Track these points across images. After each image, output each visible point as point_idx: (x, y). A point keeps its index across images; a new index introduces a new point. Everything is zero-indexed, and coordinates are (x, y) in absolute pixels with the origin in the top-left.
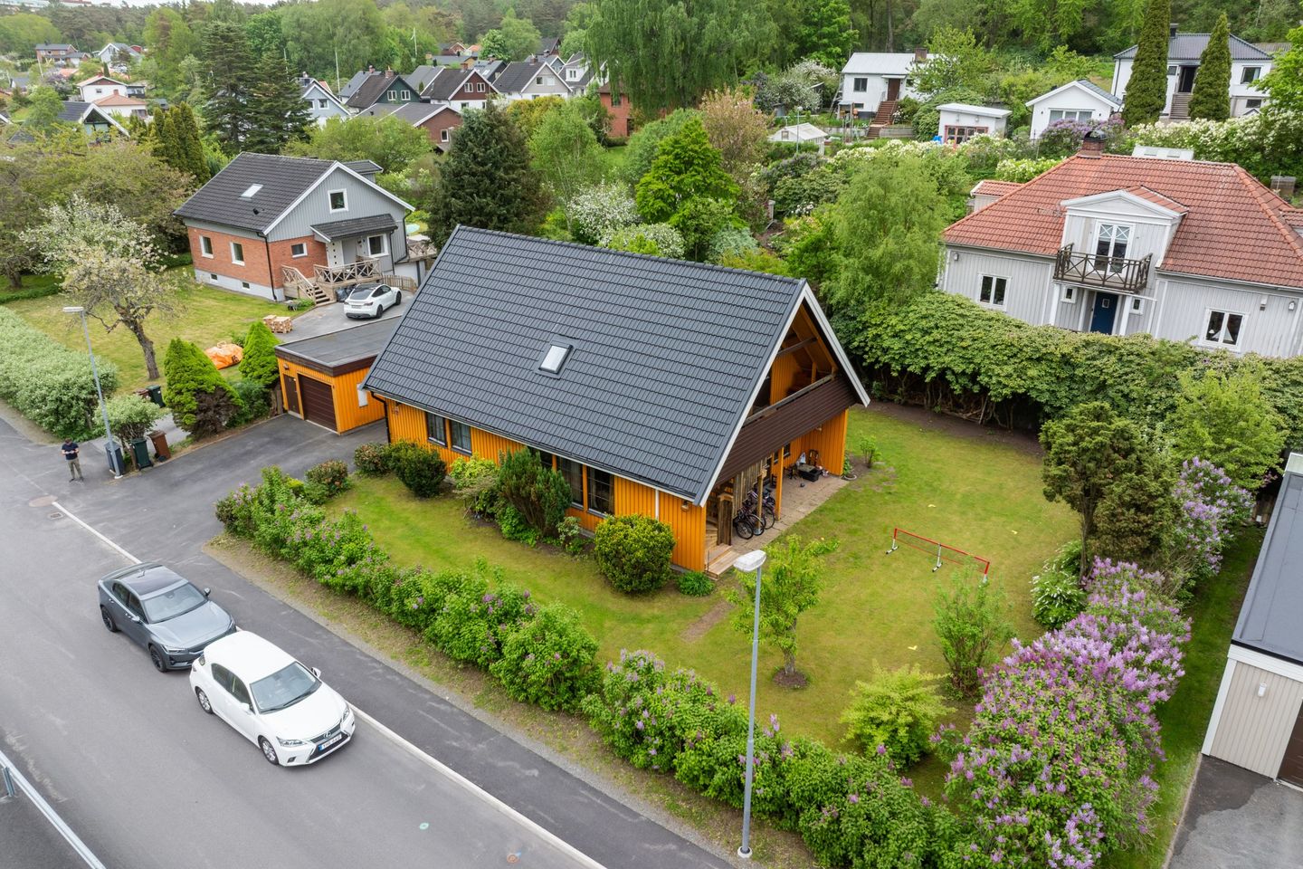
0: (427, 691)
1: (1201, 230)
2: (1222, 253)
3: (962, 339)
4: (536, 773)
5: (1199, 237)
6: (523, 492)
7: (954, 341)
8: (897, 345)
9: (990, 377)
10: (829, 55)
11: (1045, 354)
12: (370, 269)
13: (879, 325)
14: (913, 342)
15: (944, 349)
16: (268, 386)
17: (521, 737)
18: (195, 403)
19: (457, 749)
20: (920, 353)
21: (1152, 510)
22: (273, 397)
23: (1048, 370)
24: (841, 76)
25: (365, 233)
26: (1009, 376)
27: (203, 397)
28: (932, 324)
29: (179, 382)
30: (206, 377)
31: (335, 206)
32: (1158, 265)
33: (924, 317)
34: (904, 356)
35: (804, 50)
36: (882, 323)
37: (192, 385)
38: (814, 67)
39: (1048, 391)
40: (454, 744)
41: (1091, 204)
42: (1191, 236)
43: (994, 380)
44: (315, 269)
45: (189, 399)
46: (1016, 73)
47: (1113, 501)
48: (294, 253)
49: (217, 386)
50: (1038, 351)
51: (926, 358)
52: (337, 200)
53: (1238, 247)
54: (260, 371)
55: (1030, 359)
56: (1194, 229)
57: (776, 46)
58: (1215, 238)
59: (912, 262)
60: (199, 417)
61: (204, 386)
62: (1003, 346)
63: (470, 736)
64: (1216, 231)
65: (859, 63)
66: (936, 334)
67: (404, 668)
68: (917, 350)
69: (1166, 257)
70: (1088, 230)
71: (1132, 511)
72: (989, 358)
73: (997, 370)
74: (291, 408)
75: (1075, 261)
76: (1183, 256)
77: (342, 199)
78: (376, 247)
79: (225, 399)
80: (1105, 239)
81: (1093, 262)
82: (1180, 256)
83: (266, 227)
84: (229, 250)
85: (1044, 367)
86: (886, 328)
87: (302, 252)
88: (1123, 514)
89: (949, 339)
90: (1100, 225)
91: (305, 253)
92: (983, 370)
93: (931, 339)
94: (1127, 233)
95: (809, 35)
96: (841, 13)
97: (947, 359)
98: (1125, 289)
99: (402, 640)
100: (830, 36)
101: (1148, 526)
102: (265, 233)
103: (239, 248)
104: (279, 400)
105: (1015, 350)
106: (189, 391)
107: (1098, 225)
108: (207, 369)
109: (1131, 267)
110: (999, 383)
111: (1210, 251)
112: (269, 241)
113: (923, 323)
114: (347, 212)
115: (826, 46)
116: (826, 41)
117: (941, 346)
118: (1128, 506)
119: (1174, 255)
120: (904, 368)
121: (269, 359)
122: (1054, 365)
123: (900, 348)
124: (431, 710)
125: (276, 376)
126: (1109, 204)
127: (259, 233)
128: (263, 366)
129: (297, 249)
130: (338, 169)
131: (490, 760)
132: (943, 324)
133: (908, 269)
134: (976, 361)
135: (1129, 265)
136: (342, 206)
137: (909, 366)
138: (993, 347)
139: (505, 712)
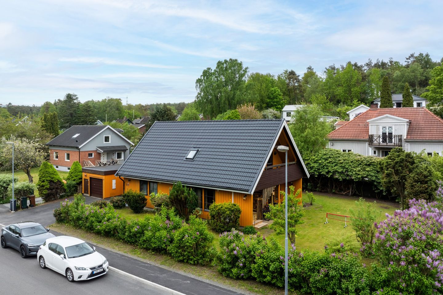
0: (139, 261)
1: (417, 127)
2: (426, 132)
3: (340, 160)
4: (189, 282)
5: (417, 129)
6: (179, 197)
7: (337, 161)
8: (316, 165)
9: (352, 172)
10: (277, 108)
11: (371, 163)
12: (116, 163)
13: (308, 160)
14: (322, 163)
15: (334, 165)
16: (77, 184)
17: (181, 272)
18: (48, 185)
19: (153, 276)
20: (325, 167)
21: (426, 182)
22: (79, 188)
23: (373, 168)
24: (281, 112)
25: (116, 151)
26: (359, 171)
27: (52, 183)
28: (328, 156)
29: (44, 177)
30: (54, 176)
31: (106, 141)
32: (405, 138)
33: (325, 155)
34: (319, 169)
35: (269, 106)
36: (309, 159)
37: (49, 179)
38: (272, 111)
39: (375, 176)
40: (152, 275)
41: (377, 120)
42: (414, 129)
43: (354, 173)
44: (96, 162)
45: (47, 184)
46: (341, 108)
47: (411, 180)
48: (89, 156)
49: (58, 180)
50: (369, 162)
51: (327, 168)
52: (107, 139)
53: (431, 130)
54: (75, 178)
55: (366, 165)
56: (415, 127)
57: (259, 105)
58: (422, 128)
59: (318, 137)
60: (49, 192)
61: (54, 179)
62: (356, 161)
63: (159, 272)
64: (422, 127)
65: (287, 108)
66: (330, 160)
67: (130, 255)
68: (324, 166)
69: (407, 136)
70: (378, 130)
71: (419, 183)
72: (351, 166)
73: (355, 169)
74: (85, 193)
75: (375, 138)
76: (413, 135)
77: (109, 139)
78: (119, 157)
79: (60, 186)
80: (384, 132)
81: (382, 137)
82: (411, 135)
83: (80, 145)
84: (64, 156)
85: (372, 167)
86: (311, 160)
87: (92, 156)
88: (416, 185)
89: (335, 161)
90: (382, 127)
91: (93, 157)
92: (349, 170)
93: (328, 161)
94: (392, 129)
95: (270, 102)
96: (280, 95)
97: (335, 168)
98: (395, 146)
99: (128, 248)
100: (277, 102)
101: (426, 189)
102: (80, 147)
103: (68, 155)
104: (81, 190)
105: (360, 162)
106: (47, 181)
107: (381, 127)
108: (55, 173)
109: (396, 138)
110: (356, 174)
111: (422, 132)
112: (81, 151)
113: (325, 157)
114: (110, 143)
115: (276, 105)
116: (276, 103)
117: (332, 164)
118: (417, 181)
119: (410, 135)
120: (320, 173)
121: (79, 174)
122: (375, 167)
123: (317, 166)
124: (141, 266)
125: (81, 180)
126: (384, 119)
127: (77, 148)
128: (76, 176)
129: (90, 155)
130: (109, 128)
131: (168, 279)
132: (332, 156)
133: (317, 139)
134: (346, 167)
135: (395, 137)
136: (108, 141)
137: (321, 172)
138: (352, 162)
139: (174, 266)
